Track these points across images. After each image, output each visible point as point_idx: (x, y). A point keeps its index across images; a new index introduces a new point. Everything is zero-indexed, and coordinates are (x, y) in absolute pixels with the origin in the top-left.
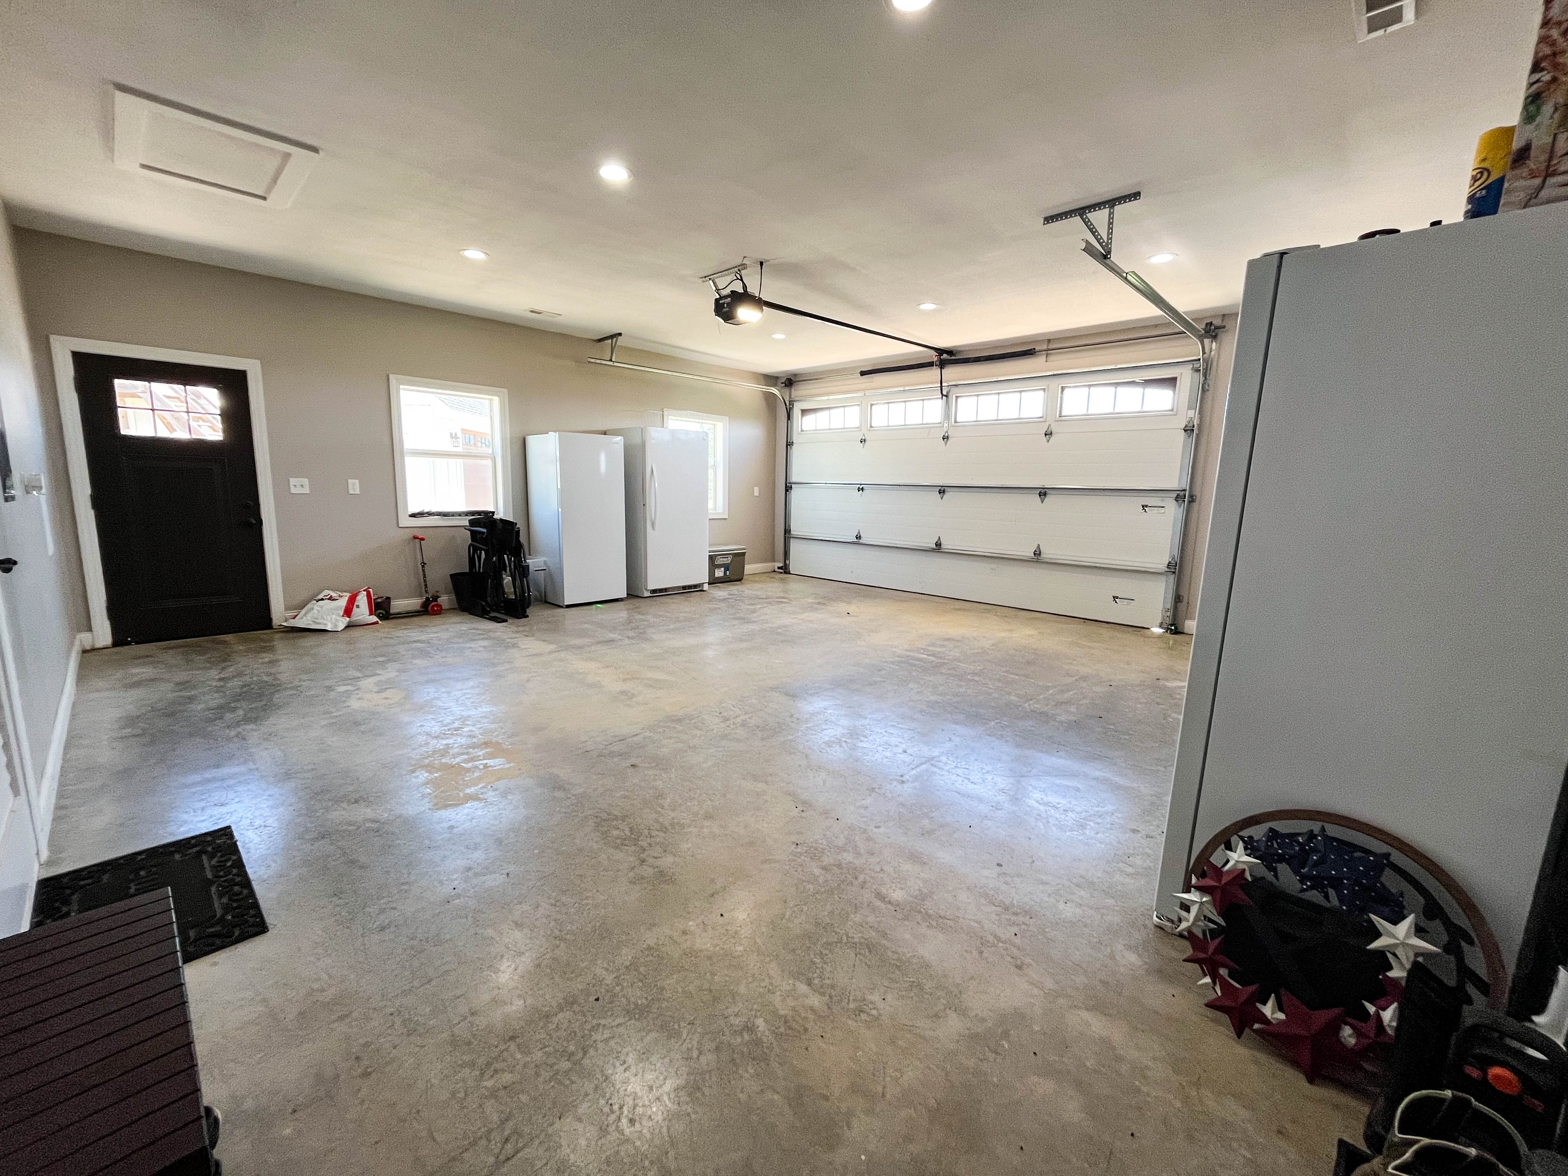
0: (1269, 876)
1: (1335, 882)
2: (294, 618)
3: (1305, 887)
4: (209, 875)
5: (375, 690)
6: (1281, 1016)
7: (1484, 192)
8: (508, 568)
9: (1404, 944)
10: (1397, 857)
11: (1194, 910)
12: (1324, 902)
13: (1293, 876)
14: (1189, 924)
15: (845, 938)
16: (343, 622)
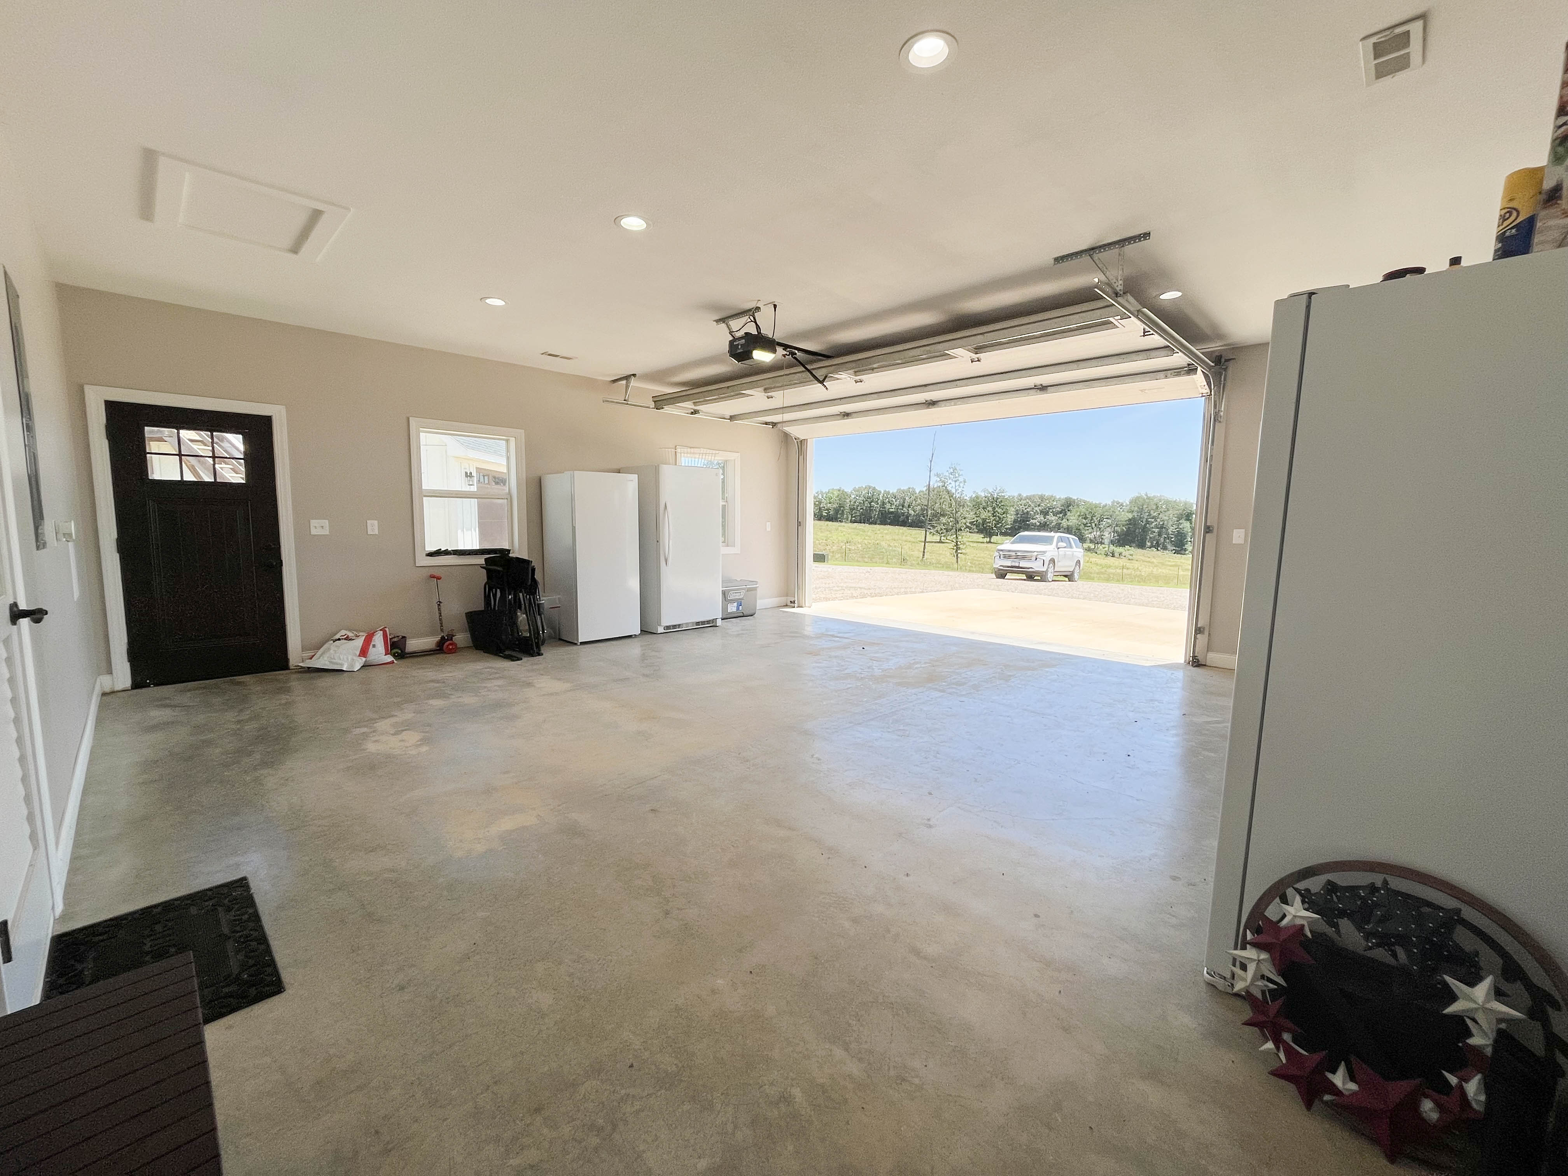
0: (1330, 931)
1: (1403, 940)
2: (311, 659)
3: (1370, 944)
4: (226, 930)
5: (392, 732)
6: (1353, 1087)
7: (1514, 231)
8: (523, 606)
9: (1485, 1010)
10: (1468, 913)
11: (1252, 968)
12: (1390, 960)
13: (1357, 933)
14: (1248, 984)
15: (881, 997)
16: (358, 663)
